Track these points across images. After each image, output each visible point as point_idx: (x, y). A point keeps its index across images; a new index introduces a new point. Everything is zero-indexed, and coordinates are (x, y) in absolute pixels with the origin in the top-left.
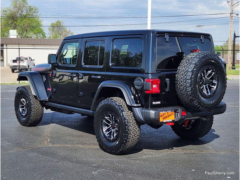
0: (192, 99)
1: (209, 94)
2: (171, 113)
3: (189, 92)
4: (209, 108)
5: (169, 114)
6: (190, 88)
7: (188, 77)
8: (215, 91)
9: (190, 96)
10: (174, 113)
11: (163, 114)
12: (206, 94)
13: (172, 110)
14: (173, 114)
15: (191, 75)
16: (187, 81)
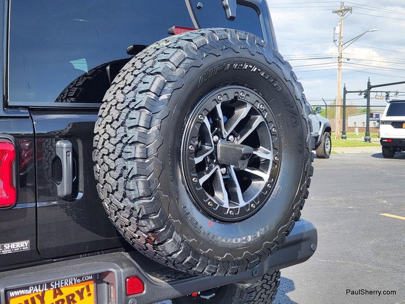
0: (152, 231)
1: (242, 203)
2: (79, 288)
3: (140, 198)
4: (238, 263)
5: (63, 297)
6: (141, 185)
7: (130, 133)
8: (264, 190)
9: (145, 217)
10: (92, 287)
11: (28, 298)
12: (226, 205)
13: (81, 278)
14: (85, 293)
15: (142, 123)
16: (128, 148)
